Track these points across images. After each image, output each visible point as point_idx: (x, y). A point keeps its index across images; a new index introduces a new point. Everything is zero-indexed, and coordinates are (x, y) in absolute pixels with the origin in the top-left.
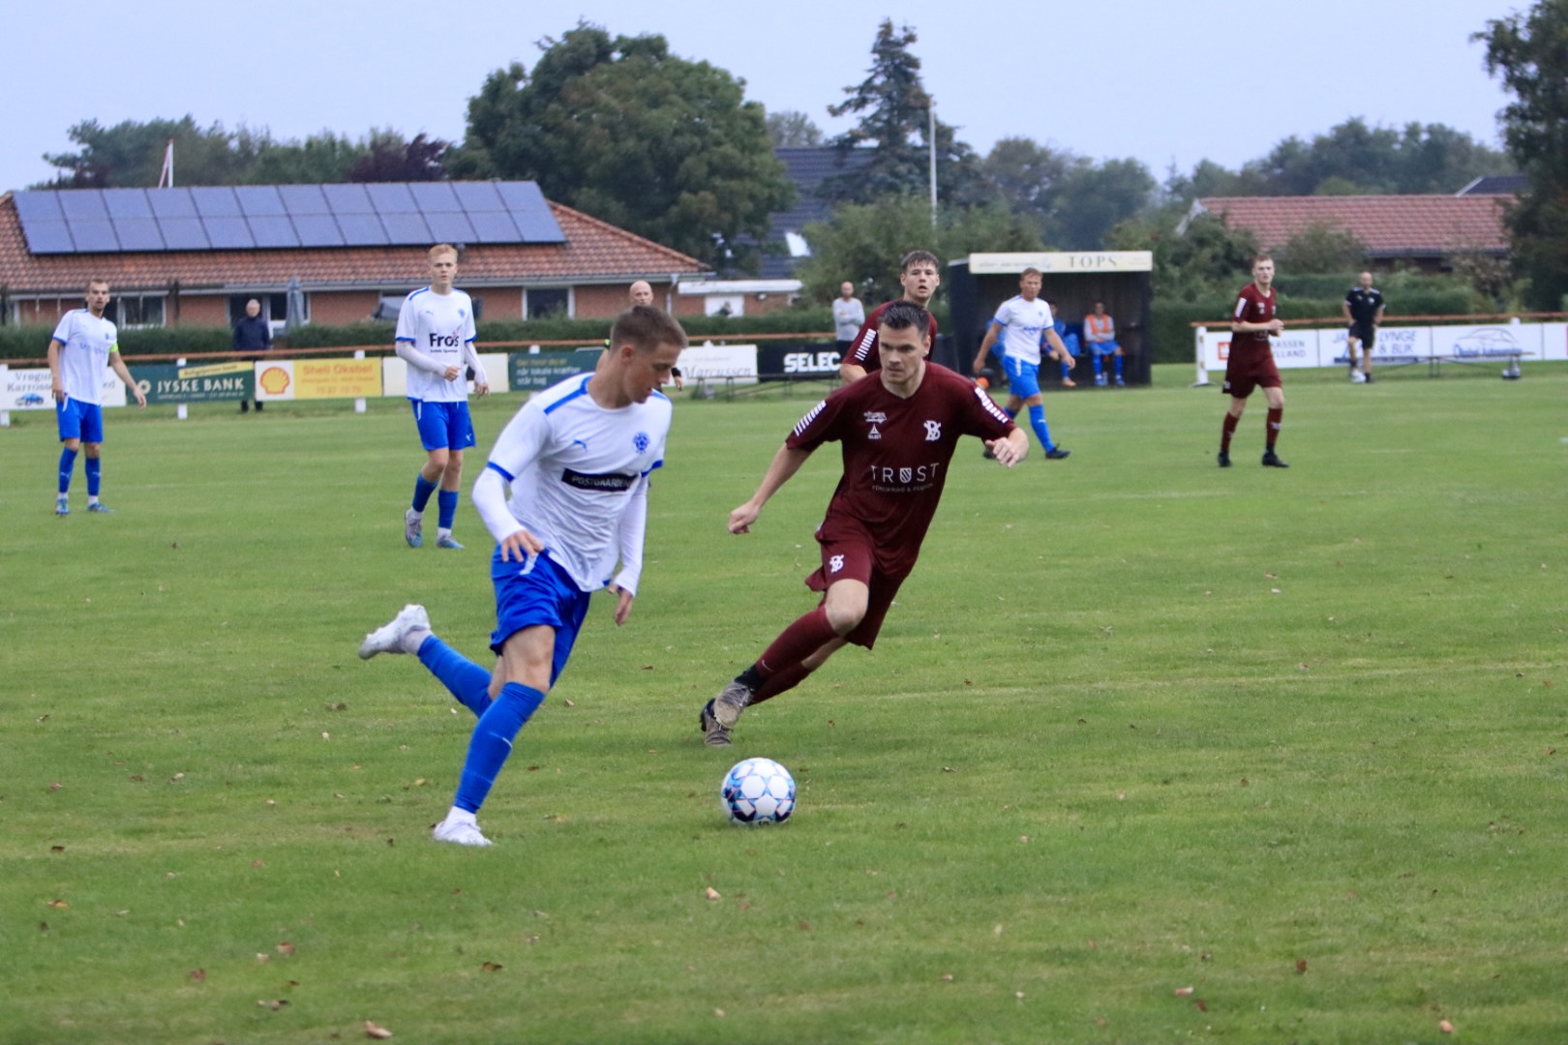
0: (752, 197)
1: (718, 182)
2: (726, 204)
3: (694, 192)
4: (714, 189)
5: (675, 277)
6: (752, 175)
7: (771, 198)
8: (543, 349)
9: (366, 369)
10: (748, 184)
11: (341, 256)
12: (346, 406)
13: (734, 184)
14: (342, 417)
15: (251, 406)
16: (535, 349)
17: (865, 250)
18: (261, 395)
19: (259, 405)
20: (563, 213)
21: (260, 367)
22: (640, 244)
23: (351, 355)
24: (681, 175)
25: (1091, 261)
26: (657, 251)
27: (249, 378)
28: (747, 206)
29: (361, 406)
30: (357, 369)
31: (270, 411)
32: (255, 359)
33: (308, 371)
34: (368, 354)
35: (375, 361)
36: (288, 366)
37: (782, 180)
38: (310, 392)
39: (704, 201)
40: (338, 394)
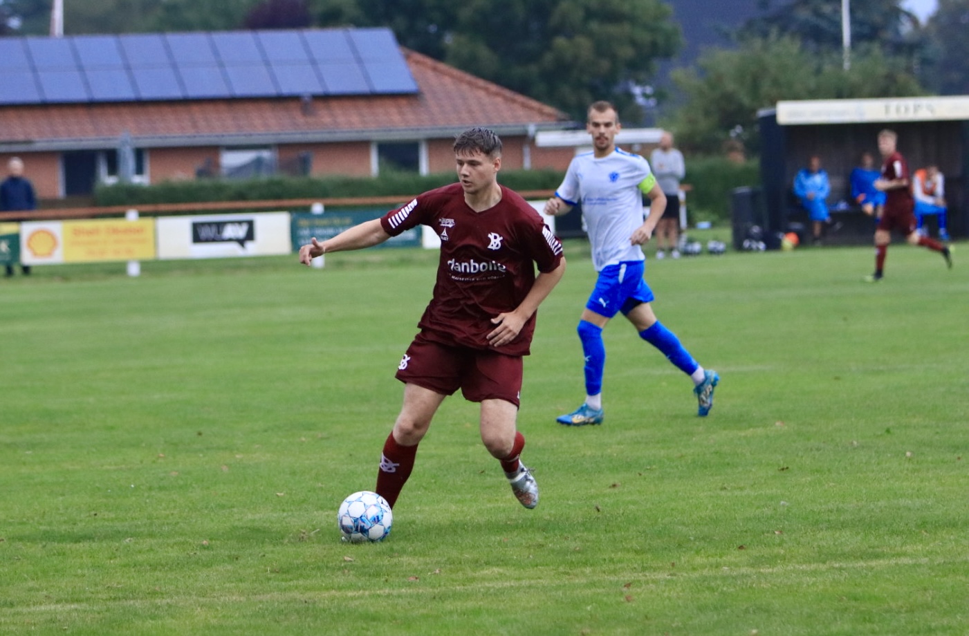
0: (633, 43)
1: (594, 26)
2: (602, 48)
3: (570, 37)
4: (590, 35)
5: (531, 129)
6: (631, 19)
7: (654, 45)
8: (327, 208)
9: (139, 231)
10: (625, 29)
11: (181, 109)
12: (118, 269)
13: (612, 29)
14: (114, 281)
15: (17, 270)
16: (318, 208)
17: (728, 97)
18: (27, 258)
19: (26, 270)
20: (417, 62)
21: (27, 229)
22: (497, 94)
23: (122, 215)
24: (555, 20)
25: (907, 109)
26: (514, 101)
27: (14, 240)
28: (627, 52)
29: (134, 270)
30: (128, 231)
31: (38, 275)
32: (19, 220)
33: (77, 232)
34: (142, 215)
35: (148, 222)
36: (56, 227)
37: (667, 25)
38: (80, 255)
39: (581, 47)
40: (110, 257)
